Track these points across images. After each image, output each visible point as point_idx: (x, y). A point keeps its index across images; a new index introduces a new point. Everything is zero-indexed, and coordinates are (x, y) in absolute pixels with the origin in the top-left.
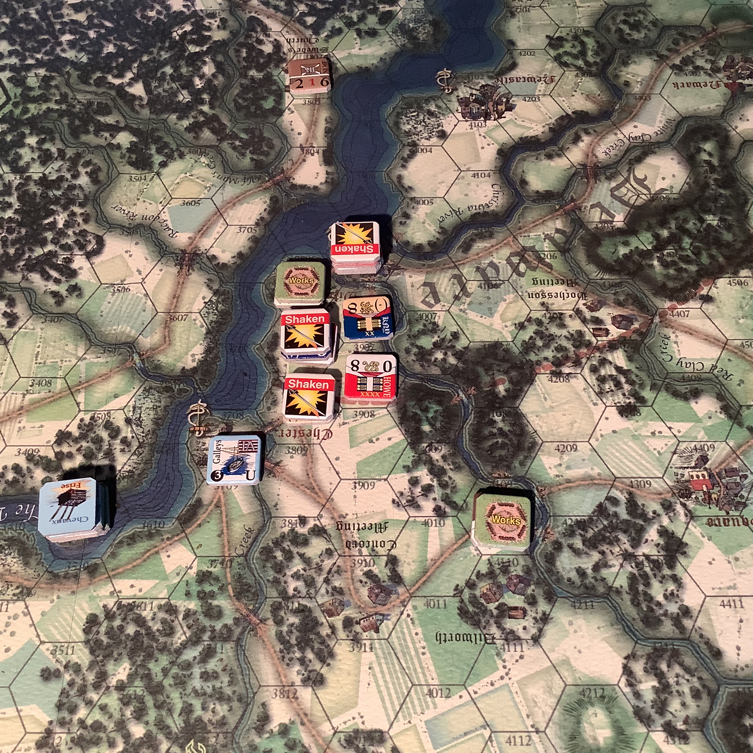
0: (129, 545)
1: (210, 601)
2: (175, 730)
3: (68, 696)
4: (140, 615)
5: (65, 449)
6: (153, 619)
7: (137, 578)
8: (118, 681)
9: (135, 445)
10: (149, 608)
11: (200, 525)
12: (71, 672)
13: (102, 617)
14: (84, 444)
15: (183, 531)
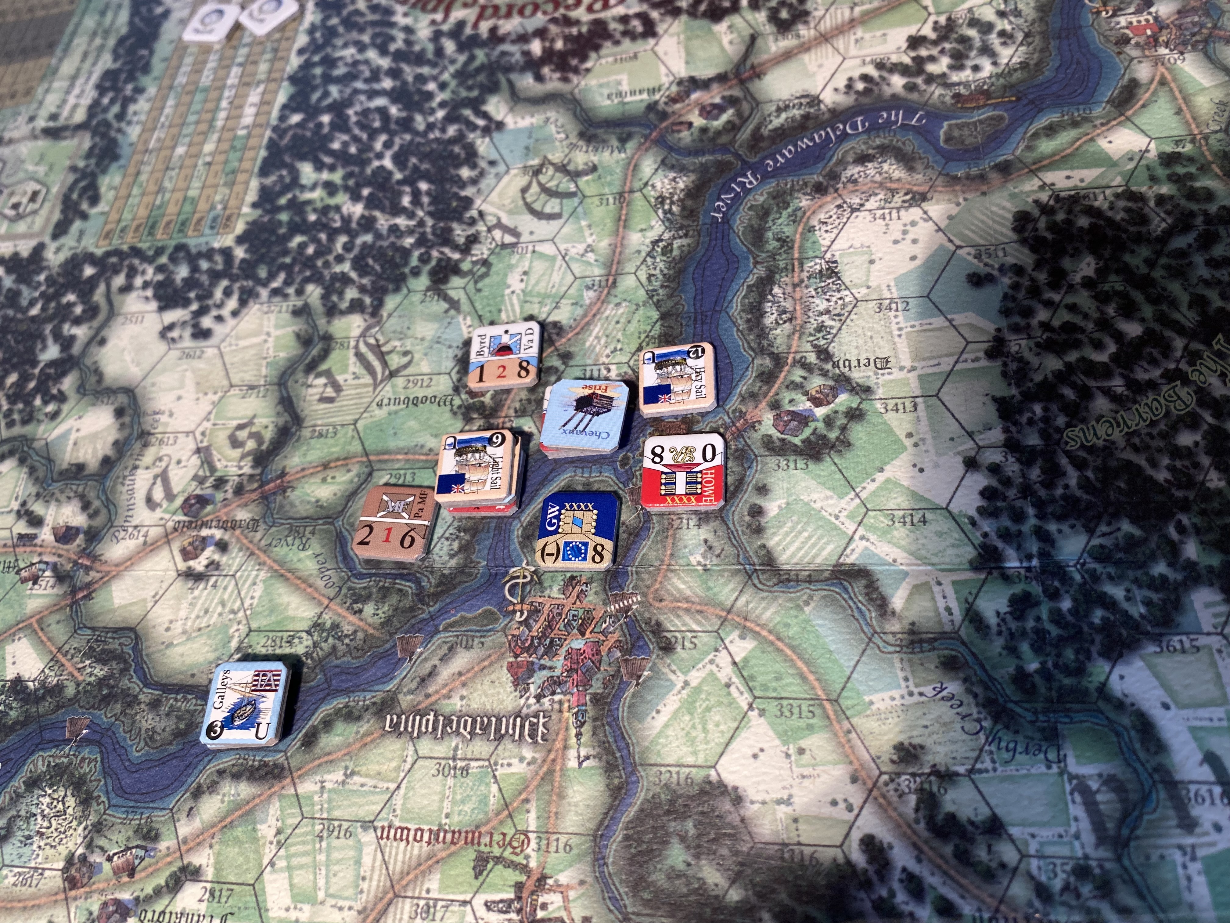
0: (1047, 136)
1: (1189, 183)
2: (1188, 324)
3: (1014, 299)
4: (1091, 207)
5: (924, 52)
6: (1111, 208)
7: (1072, 168)
8: (1083, 278)
9: (1020, 36)
10: (1101, 197)
11: (1144, 106)
12: (1010, 274)
13: (1036, 212)
14: (947, 46)
15: (1122, 114)
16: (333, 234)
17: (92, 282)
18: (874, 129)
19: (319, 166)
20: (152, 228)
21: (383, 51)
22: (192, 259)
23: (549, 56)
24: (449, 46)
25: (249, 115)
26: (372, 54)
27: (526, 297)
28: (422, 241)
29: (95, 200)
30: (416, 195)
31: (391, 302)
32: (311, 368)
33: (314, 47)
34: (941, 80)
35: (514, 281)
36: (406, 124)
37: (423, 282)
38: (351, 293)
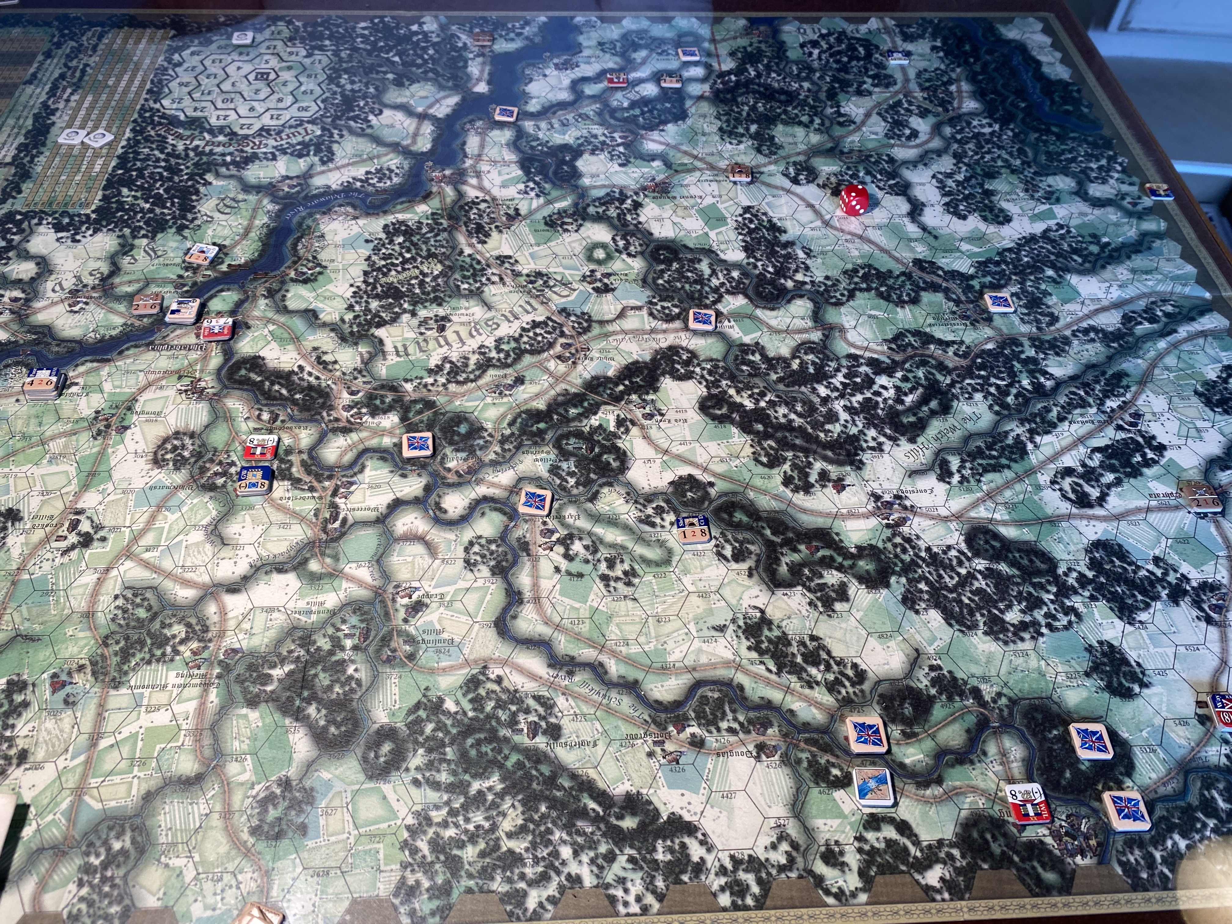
16: (136, 213)
17: (21, 222)
18: (347, 197)
19: (131, 190)
20: (50, 205)
21: (162, 152)
22: (71, 217)
23: (234, 162)
24: (192, 154)
25: (97, 168)
26: (156, 152)
27: (213, 237)
28: (174, 218)
29: (20, 192)
30: (173, 204)
31: (159, 236)
32: (125, 254)
33: (128, 146)
34: (373, 185)
35: (210, 232)
36: (170, 179)
37: (174, 230)
38: (143, 232)
